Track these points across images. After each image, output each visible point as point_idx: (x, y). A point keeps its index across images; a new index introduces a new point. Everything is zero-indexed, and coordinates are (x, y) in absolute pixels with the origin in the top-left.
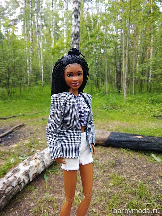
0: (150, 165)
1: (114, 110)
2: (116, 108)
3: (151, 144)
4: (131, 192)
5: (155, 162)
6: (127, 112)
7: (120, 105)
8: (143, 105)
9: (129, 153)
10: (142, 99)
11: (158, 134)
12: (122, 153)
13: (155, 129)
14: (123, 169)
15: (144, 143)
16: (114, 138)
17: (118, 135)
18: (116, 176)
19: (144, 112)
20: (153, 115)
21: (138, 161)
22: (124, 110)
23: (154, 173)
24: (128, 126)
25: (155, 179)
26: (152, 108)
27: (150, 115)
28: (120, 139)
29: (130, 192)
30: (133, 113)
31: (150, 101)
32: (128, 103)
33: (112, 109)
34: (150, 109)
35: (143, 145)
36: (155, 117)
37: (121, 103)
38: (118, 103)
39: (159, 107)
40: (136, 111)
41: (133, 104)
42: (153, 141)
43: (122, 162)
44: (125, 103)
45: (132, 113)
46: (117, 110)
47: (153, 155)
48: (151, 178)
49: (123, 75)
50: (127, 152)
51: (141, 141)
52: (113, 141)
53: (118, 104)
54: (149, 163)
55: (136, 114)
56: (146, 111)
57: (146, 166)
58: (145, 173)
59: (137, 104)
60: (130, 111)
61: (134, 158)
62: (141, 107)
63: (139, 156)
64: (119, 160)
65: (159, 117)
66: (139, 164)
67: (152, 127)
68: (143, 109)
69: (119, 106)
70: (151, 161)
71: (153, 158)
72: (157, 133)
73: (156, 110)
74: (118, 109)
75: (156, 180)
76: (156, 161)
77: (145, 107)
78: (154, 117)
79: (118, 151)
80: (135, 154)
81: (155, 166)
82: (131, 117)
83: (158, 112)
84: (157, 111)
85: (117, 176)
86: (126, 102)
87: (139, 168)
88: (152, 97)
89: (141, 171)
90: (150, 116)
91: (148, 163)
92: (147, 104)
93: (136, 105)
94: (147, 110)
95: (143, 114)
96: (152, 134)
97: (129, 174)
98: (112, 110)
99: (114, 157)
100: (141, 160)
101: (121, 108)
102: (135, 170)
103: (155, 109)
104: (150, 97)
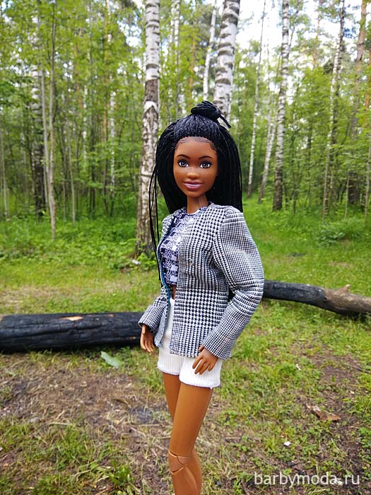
0: (97, 378)
1: (25, 258)
2: (31, 253)
3: (100, 332)
4: (46, 456)
5: (108, 369)
6: (58, 260)
7: (41, 245)
8: (93, 245)
9: (50, 361)
10: (93, 230)
11: (119, 306)
12: (32, 364)
13: (114, 295)
14: (32, 403)
15: (85, 331)
16: (11, 330)
17: (21, 322)
18: (10, 425)
19: (96, 261)
20: (113, 265)
21: (70, 376)
22: (50, 257)
23: (102, 396)
24: (55, 295)
25: (104, 408)
26: (112, 251)
27: (107, 264)
28: (28, 330)
29: (43, 456)
30: (72, 262)
31: (109, 235)
32: (61, 241)
33: (21, 255)
34: (109, 252)
35: (83, 336)
36: (117, 268)
37: (43, 241)
38: (36, 240)
39: (127, 248)
40: (77, 259)
41: (73, 243)
42: (103, 324)
43: (31, 387)
44: (52, 240)
45: (69, 264)
46: (32, 258)
47: (104, 355)
48: (96, 408)
49: (46, 173)
50: (46, 359)
51: (77, 328)
52: (10, 337)
53: (35, 244)
54: (94, 375)
55: (79, 264)
56: (100, 257)
57: (87, 383)
58: (82, 402)
59: (81, 242)
60: (64, 258)
61: (60, 371)
62: (90, 248)
63: (72, 364)
64: (23, 382)
65: (125, 269)
66: (71, 383)
67: (108, 292)
68: (93, 252)
69: (38, 247)
70: (99, 368)
71: (104, 360)
72: (118, 303)
73: (120, 253)
74: (36, 255)
75: (105, 411)
76: (110, 366)
77: (99, 250)
78: (115, 270)
79: (22, 361)
80: (64, 359)
81: (107, 379)
82: (66, 273)
83: (124, 257)
84: (122, 255)
85: (13, 424)
86: (56, 238)
87: (69, 392)
88: (114, 227)
89: (74, 398)
90: (108, 267)
91: (92, 374)
92: (103, 242)
93: (79, 245)
94: (101, 254)
95: (92, 265)
96: (106, 307)
97: (45, 411)
98: (18, 260)
99: (12, 378)
100: (77, 371)
101: (44, 252)
102: (60, 400)
103: (118, 252)
104: (109, 227)
